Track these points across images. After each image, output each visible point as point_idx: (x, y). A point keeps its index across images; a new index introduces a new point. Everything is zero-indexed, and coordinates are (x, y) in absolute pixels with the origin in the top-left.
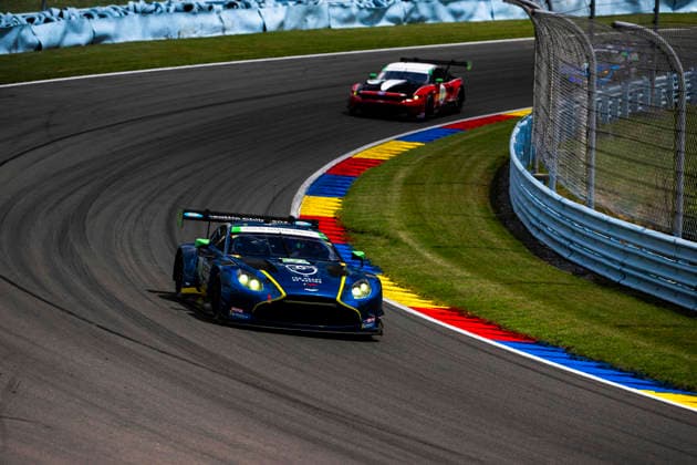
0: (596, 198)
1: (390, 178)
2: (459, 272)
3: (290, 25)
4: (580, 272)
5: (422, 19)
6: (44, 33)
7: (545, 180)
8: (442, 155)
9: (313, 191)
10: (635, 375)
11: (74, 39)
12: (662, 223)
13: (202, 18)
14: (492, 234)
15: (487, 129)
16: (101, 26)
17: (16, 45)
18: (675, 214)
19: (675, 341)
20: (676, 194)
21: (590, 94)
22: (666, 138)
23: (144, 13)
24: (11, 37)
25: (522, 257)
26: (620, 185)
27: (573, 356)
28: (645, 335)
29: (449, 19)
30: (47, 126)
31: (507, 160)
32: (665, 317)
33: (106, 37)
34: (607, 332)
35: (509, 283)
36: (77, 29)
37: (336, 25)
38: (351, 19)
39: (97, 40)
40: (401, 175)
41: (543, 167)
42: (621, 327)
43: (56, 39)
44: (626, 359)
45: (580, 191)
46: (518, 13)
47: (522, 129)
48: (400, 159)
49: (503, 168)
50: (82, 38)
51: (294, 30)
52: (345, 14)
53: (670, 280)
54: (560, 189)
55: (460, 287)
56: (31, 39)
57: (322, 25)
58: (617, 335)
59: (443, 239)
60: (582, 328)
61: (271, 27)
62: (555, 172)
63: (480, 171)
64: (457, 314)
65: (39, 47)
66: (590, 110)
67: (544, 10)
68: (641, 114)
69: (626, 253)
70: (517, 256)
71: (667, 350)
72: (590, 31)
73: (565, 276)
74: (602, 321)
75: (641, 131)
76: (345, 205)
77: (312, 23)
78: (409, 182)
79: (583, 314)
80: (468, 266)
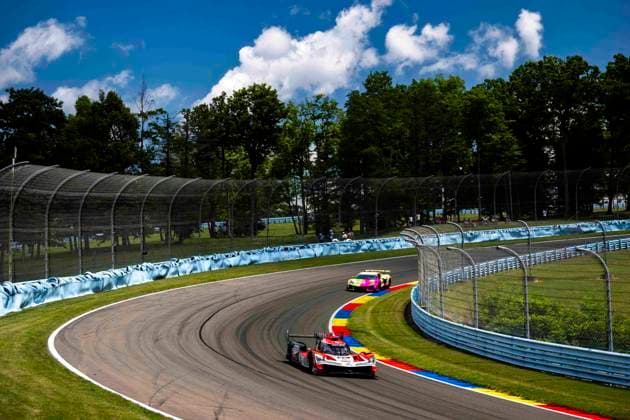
0: (445, 315)
1: (365, 311)
2: (394, 345)
3: (325, 254)
4: (440, 343)
5: (375, 249)
6: (232, 261)
7: (424, 308)
8: (385, 300)
9: (337, 316)
10: (464, 382)
11: (243, 263)
12: (470, 322)
13: (292, 253)
14: (406, 330)
15: (402, 290)
16: (254, 257)
17: (222, 266)
18: (475, 319)
19: (477, 368)
20: (475, 311)
21: (440, 275)
22: (470, 291)
23: (270, 252)
24: (220, 263)
25: (418, 339)
26: (453, 309)
27: (440, 375)
28: (466, 366)
29: (385, 249)
30: (235, 296)
31: (410, 303)
32: (474, 359)
33: (256, 261)
34: (452, 366)
35: (413, 349)
36: (245, 259)
37: (342, 253)
38: (348, 251)
39: (252, 263)
40: (370, 309)
41: (424, 304)
42: (457, 364)
43: (237, 263)
44: (460, 376)
45: (439, 312)
46: (411, 245)
47: (416, 290)
48: (369, 303)
49: (408, 306)
50: (247, 262)
51: (327, 256)
52: (345, 249)
53: (474, 344)
54: (430, 312)
55: (395, 351)
56: (228, 263)
57: (337, 253)
58: (455, 366)
59: (387, 333)
60: (442, 364)
61: (318, 255)
62: (429, 305)
63: (400, 306)
64: (394, 361)
65: (231, 266)
66: (440, 282)
67: (420, 244)
68: (461, 282)
69: (457, 335)
70: (416, 338)
71: (475, 372)
72: (438, 251)
73: (435, 345)
74: (450, 362)
75: (460, 288)
76: (350, 321)
77: (333, 253)
78: (373, 312)
79: (442, 359)
80: (396, 342)
